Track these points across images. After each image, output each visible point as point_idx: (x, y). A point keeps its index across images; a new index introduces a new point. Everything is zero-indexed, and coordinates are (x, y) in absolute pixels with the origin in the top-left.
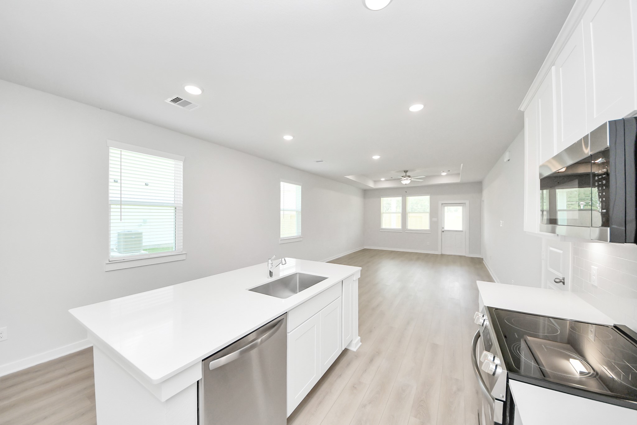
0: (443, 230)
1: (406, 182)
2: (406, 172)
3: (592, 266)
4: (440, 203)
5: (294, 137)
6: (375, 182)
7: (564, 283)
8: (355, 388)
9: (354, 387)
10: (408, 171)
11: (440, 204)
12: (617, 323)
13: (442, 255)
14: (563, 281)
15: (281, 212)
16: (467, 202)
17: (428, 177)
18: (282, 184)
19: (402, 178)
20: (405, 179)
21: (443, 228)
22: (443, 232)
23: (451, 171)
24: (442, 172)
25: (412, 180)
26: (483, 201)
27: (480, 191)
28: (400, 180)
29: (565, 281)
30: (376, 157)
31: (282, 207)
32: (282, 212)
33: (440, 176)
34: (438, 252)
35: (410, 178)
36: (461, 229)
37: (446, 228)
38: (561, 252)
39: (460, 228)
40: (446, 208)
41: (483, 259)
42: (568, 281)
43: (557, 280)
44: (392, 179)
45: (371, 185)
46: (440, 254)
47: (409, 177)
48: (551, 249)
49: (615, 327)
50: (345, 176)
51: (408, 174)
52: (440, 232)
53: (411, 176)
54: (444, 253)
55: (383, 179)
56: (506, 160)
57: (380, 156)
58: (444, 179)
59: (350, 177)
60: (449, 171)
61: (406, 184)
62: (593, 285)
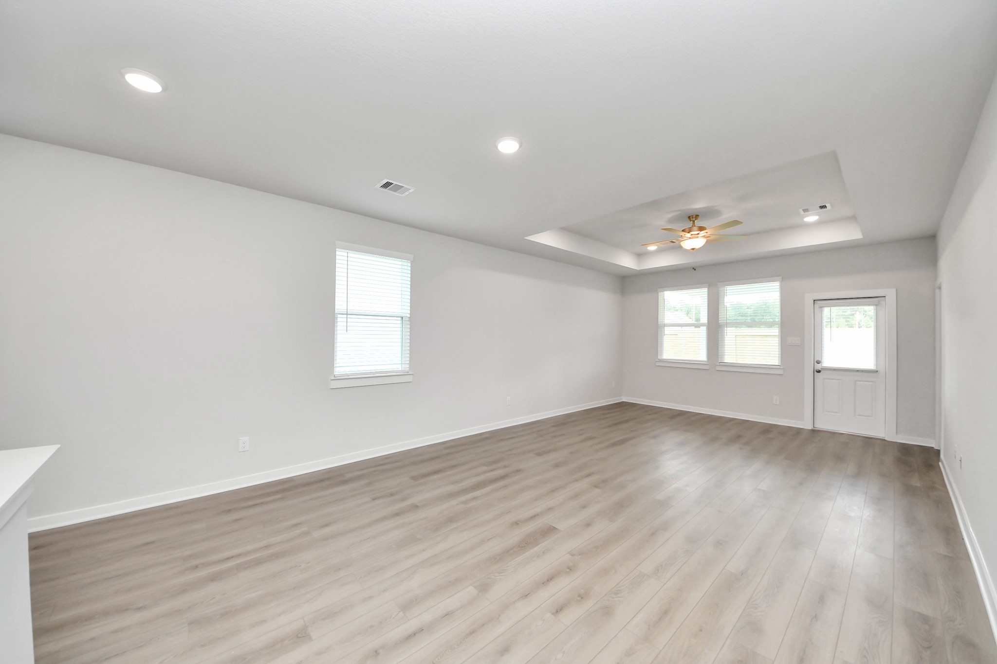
0: (818, 367)
1: (694, 243)
2: (692, 218)
4: (809, 298)
6: (641, 255)
11: (810, 303)
13: (814, 433)
16: (891, 294)
19: (683, 234)
20: (691, 236)
21: (818, 362)
22: (819, 372)
23: (831, 208)
24: (802, 211)
25: (708, 235)
26: (940, 288)
27: (933, 259)
31: (340, 307)
34: (806, 424)
35: (703, 233)
36: (870, 365)
37: (828, 362)
39: (869, 363)
40: (826, 310)
41: (938, 452)
45: (627, 262)
46: (810, 427)
47: (701, 229)
50: (526, 238)
52: (809, 373)
54: (821, 427)
55: (652, 248)
58: (814, 233)
60: (824, 207)
61: (693, 249)
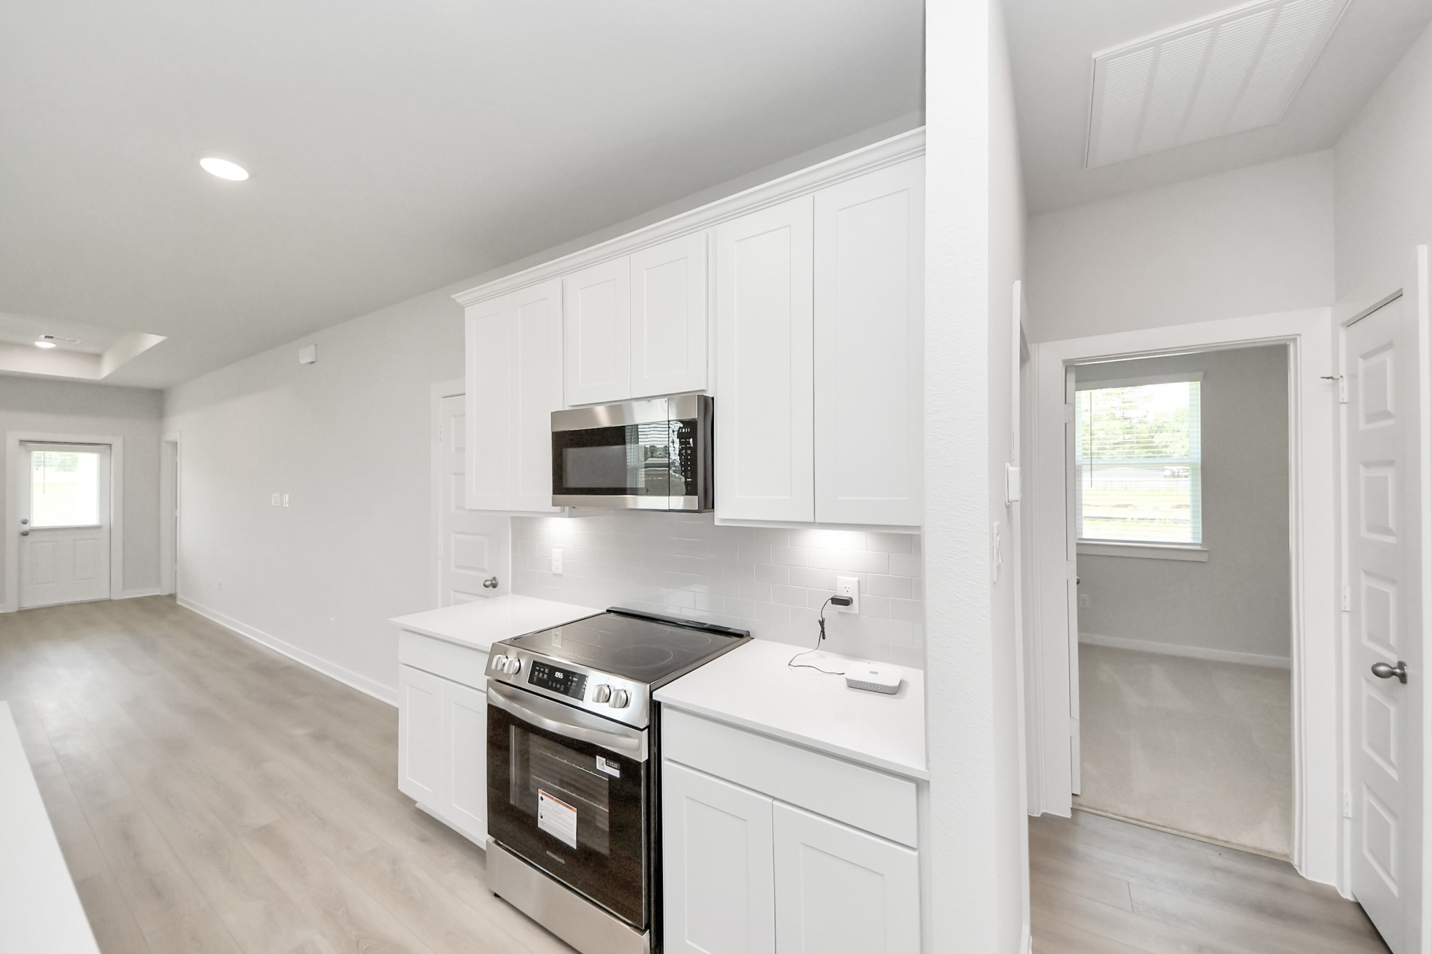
0: (26, 528)
3: (553, 550)
4: (12, 439)
7: (496, 586)
13: (22, 612)
14: (494, 582)
16: (118, 444)
21: (25, 522)
22: (25, 534)
24: (43, 336)
27: (159, 415)
29: (499, 580)
33: (30, 348)
34: (7, 607)
36: (93, 522)
37: (37, 521)
38: (483, 538)
39: (91, 520)
40: (36, 454)
41: (173, 594)
43: (488, 583)
46: (17, 610)
48: (459, 536)
49: (609, 611)
52: (12, 537)
54: (29, 603)
56: (301, 361)
58: (47, 360)
62: (554, 574)
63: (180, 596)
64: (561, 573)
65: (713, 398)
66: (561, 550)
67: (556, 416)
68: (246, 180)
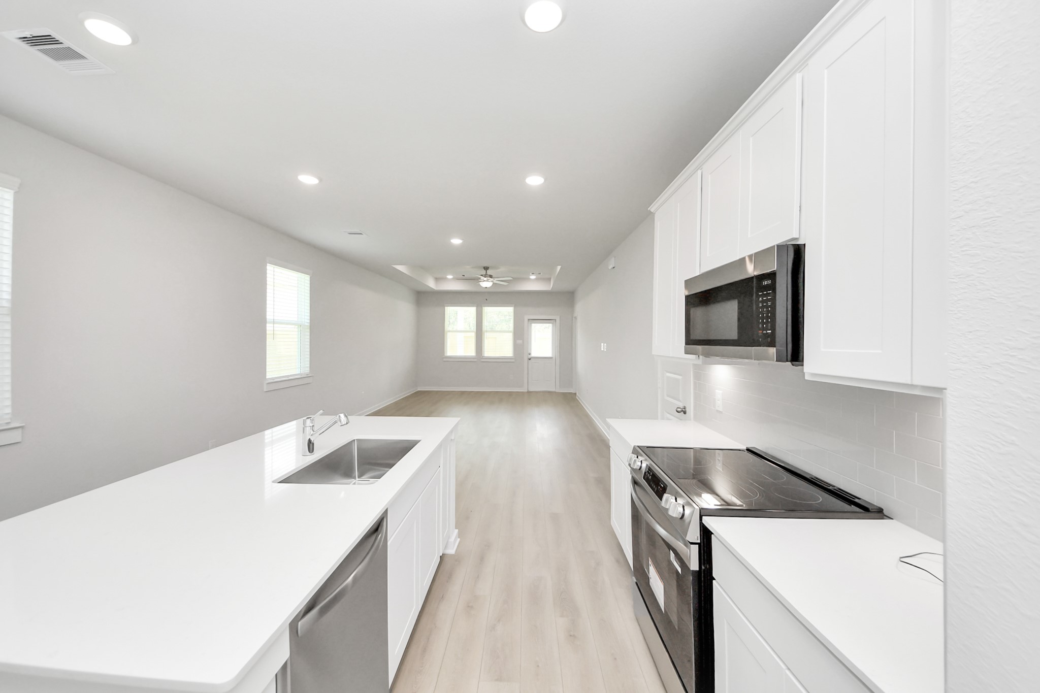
0: (530, 356)
1: (486, 284)
2: (486, 268)
3: (717, 391)
4: (526, 318)
5: (321, 180)
6: (437, 279)
7: (685, 413)
8: (472, 607)
9: (469, 607)
10: (489, 268)
11: (526, 320)
12: (750, 446)
13: (529, 393)
14: (684, 410)
15: (268, 325)
16: (558, 321)
17: (517, 280)
18: (271, 269)
19: (482, 278)
20: (485, 279)
21: (530, 354)
22: (530, 359)
23: (542, 274)
24: (530, 274)
25: (495, 282)
26: (576, 318)
27: (572, 304)
28: (478, 280)
29: (687, 410)
30: (456, 241)
31: (269, 316)
32: (269, 327)
33: (528, 279)
34: (524, 389)
35: (492, 279)
37: (533, 354)
38: (680, 377)
39: (550, 354)
40: (533, 325)
41: (575, 394)
42: (690, 410)
43: (679, 410)
44: (464, 278)
45: (431, 284)
46: (526, 391)
47: (491, 276)
48: (668, 374)
49: (748, 450)
50: (394, 266)
51: (489, 272)
52: (526, 359)
53: (494, 276)
54: (531, 389)
55: (450, 277)
56: (610, 267)
57: (462, 239)
58: (533, 284)
59: (401, 268)
60: (540, 274)
61: (486, 288)
62: (717, 411)
63: (577, 394)
64: (721, 410)
65: (805, 245)
66: (721, 392)
67: (688, 283)
68: (543, 183)
